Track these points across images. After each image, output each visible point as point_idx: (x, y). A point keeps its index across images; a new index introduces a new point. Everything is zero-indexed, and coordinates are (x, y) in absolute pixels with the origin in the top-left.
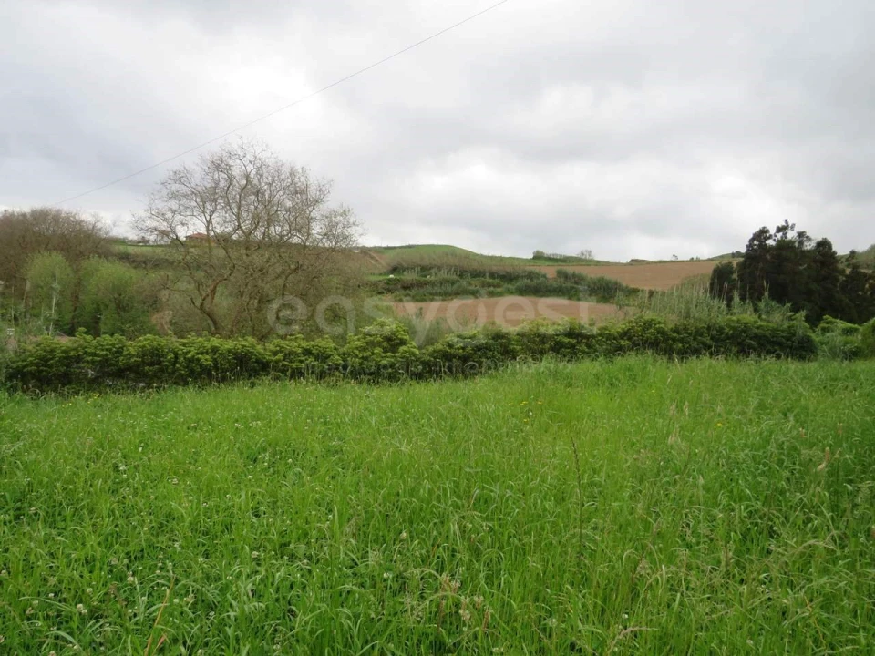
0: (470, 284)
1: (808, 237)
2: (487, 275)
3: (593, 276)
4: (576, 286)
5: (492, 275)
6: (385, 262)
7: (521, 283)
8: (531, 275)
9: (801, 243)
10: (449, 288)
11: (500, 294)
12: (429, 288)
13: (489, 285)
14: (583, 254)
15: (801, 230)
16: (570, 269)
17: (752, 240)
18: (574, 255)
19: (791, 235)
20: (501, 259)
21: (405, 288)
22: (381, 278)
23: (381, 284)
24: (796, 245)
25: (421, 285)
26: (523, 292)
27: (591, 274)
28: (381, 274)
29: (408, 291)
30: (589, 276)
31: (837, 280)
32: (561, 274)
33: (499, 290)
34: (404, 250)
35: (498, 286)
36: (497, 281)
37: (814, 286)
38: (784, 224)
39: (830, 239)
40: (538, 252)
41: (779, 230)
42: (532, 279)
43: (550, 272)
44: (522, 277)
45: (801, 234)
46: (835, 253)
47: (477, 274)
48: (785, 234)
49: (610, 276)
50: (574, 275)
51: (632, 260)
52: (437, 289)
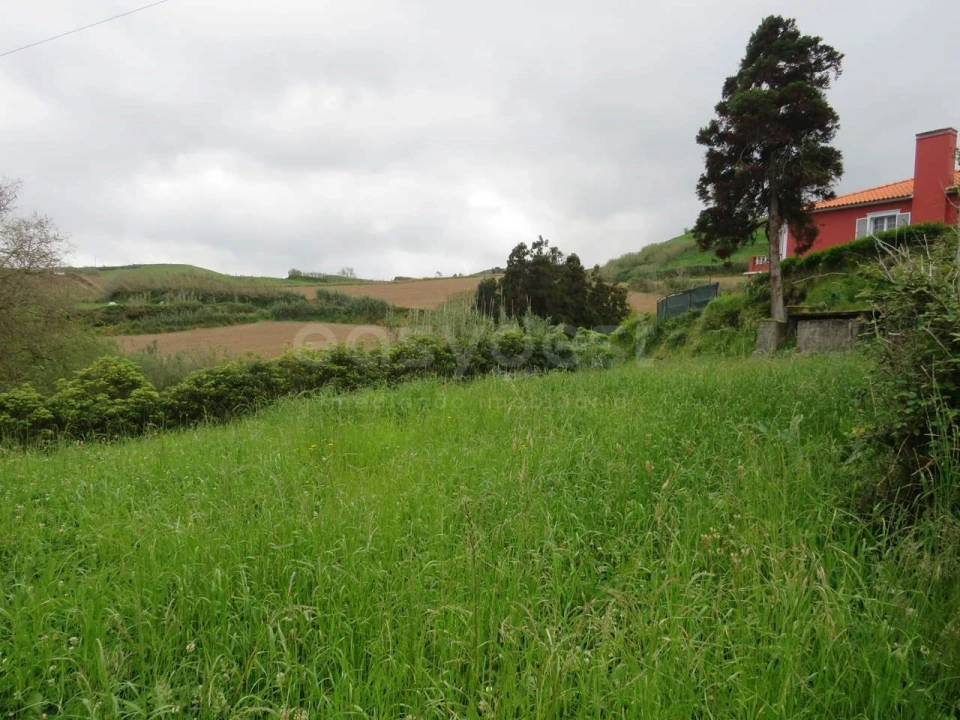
0: (216, 310)
1: (560, 253)
2: (236, 298)
3: (357, 296)
4: (338, 307)
5: (242, 299)
6: (101, 287)
7: (277, 306)
8: (287, 297)
9: (554, 258)
10: (189, 315)
11: (253, 320)
12: (164, 317)
13: (239, 310)
14: (344, 272)
15: (554, 246)
16: (331, 289)
17: (511, 256)
18: (335, 273)
19: (546, 250)
20: (252, 279)
21: (132, 317)
22: (98, 306)
23: (98, 315)
24: (550, 260)
25: (151, 313)
26: (279, 316)
27: (355, 294)
28: (97, 302)
29: (135, 322)
30: (353, 296)
31: (585, 293)
32: (321, 294)
33: (251, 315)
34: (127, 271)
35: (250, 311)
36: (249, 305)
37: (568, 299)
38: (539, 240)
39: (578, 255)
40: (294, 271)
41: (535, 245)
42: (289, 302)
43: (310, 293)
44: (278, 300)
45: (554, 250)
46: (582, 268)
47: (223, 298)
48: (540, 250)
49: (375, 295)
50: (336, 296)
51: (396, 278)
52: (175, 318)
